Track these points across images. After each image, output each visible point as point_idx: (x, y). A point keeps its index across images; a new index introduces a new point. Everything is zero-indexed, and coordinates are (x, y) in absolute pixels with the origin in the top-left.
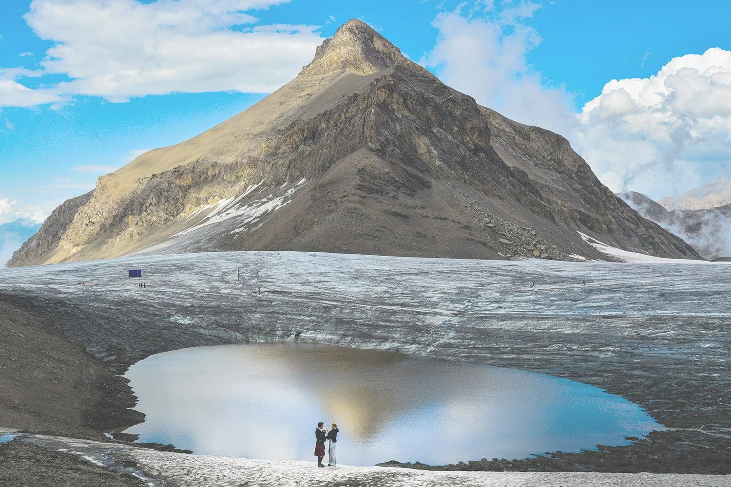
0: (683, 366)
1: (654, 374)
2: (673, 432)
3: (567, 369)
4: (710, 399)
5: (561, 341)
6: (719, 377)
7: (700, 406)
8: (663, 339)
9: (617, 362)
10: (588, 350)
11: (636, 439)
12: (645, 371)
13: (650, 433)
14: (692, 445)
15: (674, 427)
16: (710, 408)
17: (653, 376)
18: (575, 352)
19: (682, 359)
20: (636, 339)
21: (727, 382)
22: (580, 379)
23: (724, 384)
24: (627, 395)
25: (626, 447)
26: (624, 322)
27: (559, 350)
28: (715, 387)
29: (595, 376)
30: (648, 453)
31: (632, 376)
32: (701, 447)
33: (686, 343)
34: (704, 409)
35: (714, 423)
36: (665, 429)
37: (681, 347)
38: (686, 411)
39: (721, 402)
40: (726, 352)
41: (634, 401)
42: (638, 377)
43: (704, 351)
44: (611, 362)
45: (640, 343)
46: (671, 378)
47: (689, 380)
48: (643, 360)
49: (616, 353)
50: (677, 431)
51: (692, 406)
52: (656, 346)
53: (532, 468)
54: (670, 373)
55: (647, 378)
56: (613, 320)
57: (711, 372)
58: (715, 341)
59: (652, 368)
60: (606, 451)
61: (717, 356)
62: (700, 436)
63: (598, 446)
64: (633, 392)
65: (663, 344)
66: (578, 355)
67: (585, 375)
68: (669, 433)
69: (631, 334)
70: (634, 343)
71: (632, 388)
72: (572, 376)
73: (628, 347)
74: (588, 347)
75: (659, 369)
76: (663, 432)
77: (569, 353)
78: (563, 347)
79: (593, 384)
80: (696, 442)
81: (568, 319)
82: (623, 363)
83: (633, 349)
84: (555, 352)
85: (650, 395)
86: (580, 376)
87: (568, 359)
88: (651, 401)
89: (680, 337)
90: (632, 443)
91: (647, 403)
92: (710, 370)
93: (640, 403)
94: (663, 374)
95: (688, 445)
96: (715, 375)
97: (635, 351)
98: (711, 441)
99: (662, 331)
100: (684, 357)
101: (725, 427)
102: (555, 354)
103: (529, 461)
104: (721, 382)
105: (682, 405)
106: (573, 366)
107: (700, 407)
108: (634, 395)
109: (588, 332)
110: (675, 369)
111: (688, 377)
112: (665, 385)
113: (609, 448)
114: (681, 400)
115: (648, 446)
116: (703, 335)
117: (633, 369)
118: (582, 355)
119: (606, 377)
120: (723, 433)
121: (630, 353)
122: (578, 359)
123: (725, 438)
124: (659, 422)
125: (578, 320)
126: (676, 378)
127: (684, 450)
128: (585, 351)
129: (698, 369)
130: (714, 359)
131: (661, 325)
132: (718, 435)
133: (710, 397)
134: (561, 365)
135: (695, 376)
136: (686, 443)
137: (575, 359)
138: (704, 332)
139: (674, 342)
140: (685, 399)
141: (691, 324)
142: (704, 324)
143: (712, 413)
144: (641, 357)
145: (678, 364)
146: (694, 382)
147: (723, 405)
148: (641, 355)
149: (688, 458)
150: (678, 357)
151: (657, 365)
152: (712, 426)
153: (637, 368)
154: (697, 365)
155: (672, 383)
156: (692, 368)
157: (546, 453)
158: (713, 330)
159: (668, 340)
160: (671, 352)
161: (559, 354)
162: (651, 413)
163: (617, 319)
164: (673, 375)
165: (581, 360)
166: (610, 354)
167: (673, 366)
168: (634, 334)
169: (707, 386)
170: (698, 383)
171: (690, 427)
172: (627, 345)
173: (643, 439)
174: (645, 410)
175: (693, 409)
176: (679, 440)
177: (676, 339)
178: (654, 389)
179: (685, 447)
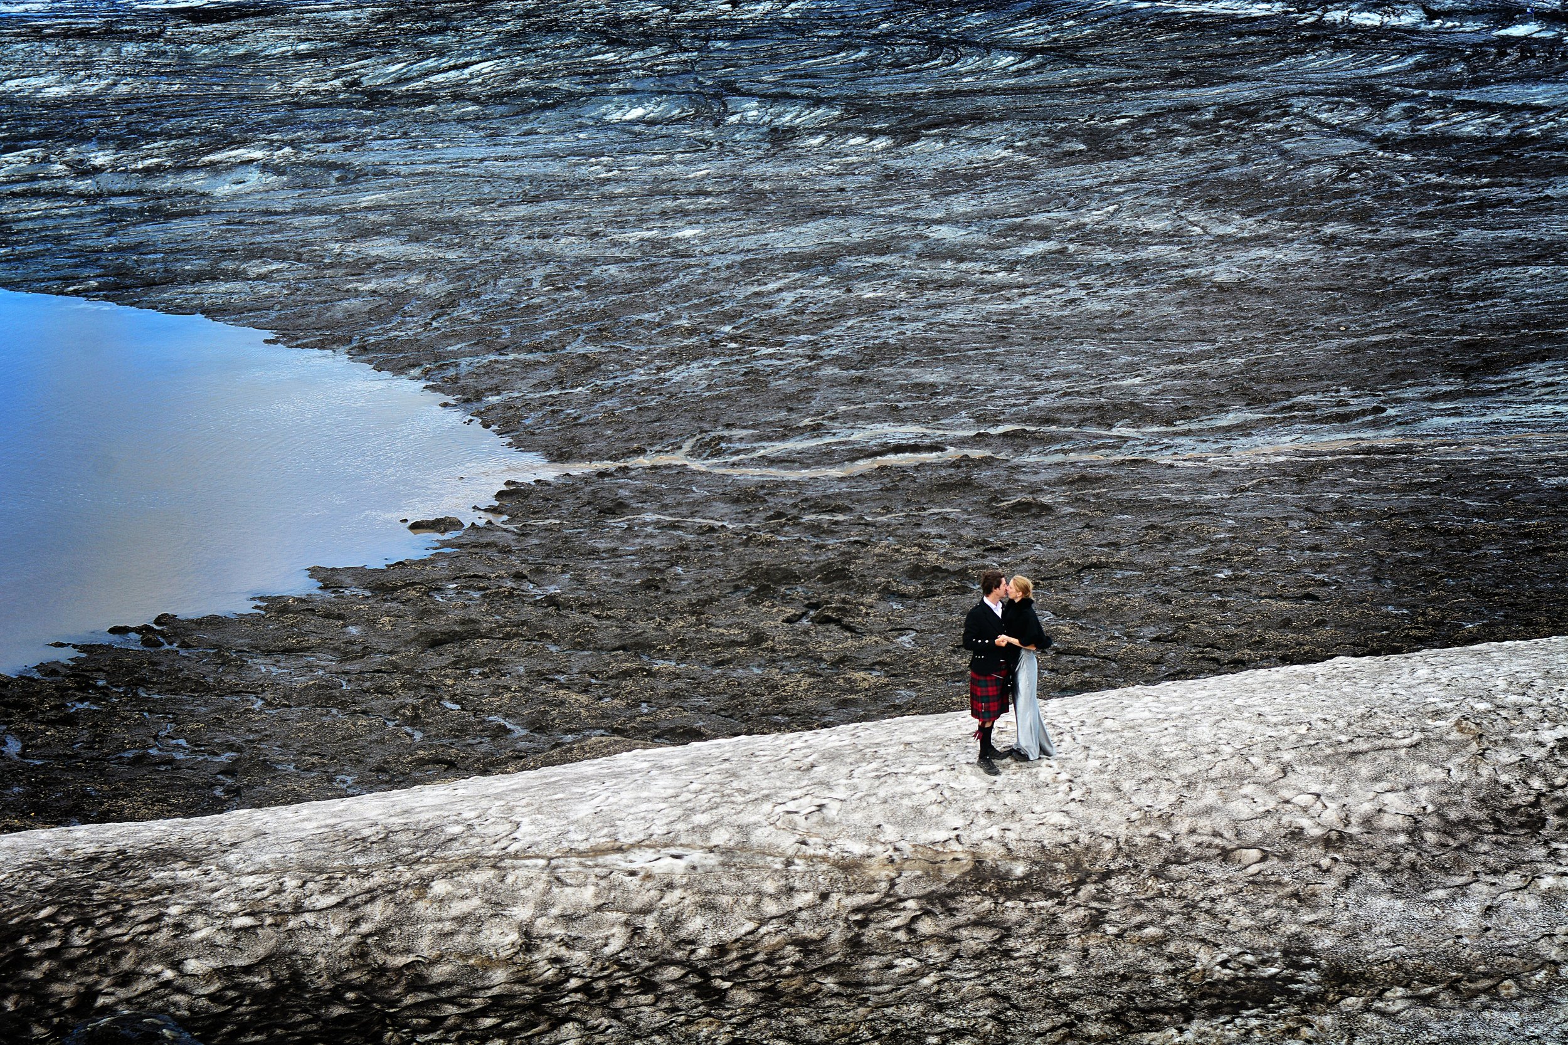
0: (560, 206)
1: (450, 246)
2: (586, 479)
3: (88, 257)
4: (692, 332)
5: (35, 136)
6: (705, 240)
7: (658, 362)
8: (457, 97)
9: (294, 212)
10: (159, 168)
11: (455, 524)
12: (415, 239)
13: (500, 495)
14: (674, 526)
15: (583, 458)
16: (696, 369)
17: (451, 255)
18: (106, 181)
19: (548, 179)
20: (348, 104)
21: (739, 258)
22: (154, 296)
23: (729, 267)
24: (364, 349)
25: (423, 562)
26: (284, 32)
27: (33, 178)
28: (699, 283)
29: (214, 279)
30: (519, 576)
31: (363, 267)
32: (712, 529)
33: (552, 107)
34: (677, 375)
35: (728, 426)
36: (550, 473)
37: (536, 125)
38: (612, 390)
39: (733, 339)
40: (709, 133)
41: (399, 370)
42: (391, 267)
43: (626, 137)
44: (267, 212)
45: (367, 122)
46: (524, 259)
47: (593, 260)
48: (396, 193)
49: (278, 170)
50: (602, 475)
51: (626, 368)
52: (436, 130)
53: (82, 700)
54: (513, 240)
55: (430, 268)
56: (232, 27)
57: (670, 223)
58: (661, 93)
59: (438, 226)
60: (355, 591)
61: (678, 157)
62: (690, 483)
63: (314, 572)
64: (386, 331)
65: (460, 120)
66: (123, 194)
67: (171, 279)
68: (570, 486)
69: (322, 87)
70: (343, 123)
71: (377, 314)
72: (117, 287)
73: (324, 140)
74: (156, 153)
75: (469, 224)
76: (548, 484)
77: (83, 185)
78: (46, 160)
79: (212, 312)
80: (684, 510)
81: (38, 34)
82: (321, 211)
83: (347, 149)
84: (18, 188)
85: (459, 337)
86: (150, 284)
87: (80, 216)
88: (464, 362)
89: (523, 83)
90: (444, 543)
91: (451, 372)
92: (663, 213)
93: (426, 374)
94: (486, 247)
95: (657, 524)
96: (688, 233)
97: (356, 159)
98: (736, 501)
99: (445, 62)
100: (555, 168)
101: (770, 439)
102: (23, 195)
103: (54, 672)
104: (716, 261)
105: (590, 366)
106: (113, 241)
107: (659, 369)
108: (391, 345)
109: (143, 88)
110: (532, 220)
111: (585, 249)
112: (505, 288)
113: (360, 574)
114: (577, 348)
115: (506, 550)
116: (609, 71)
117: (364, 233)
118: (139, 193)
119: (261, 277)
120: (771, 462)
121: (333, 166)
122: (124, 212)
123: (785, 484)
124: (522, 444)
125: (84, 34)
126: (542, 258)
127: (651, 548)
128: (148, 172)
129: (620, 214)
130: (672, 169)
131: (437, 40)
132: (753, 474)
133: (684, 322)
134: (59, 239)
135: (614, 244)
136: (649, 517)
137: (113, 210)
138: (610, 57)
139: (501, 109)
140: (593, 340)
141: (550, 28)
142: (608, 22)
143: (709, 387)
144: (387, 182)
145: (537, 200)
146: (613, 270)
147: (741, 351)
148: (384, 174)
149: (677, 578)
150: (528, 168)
151: (457, 211)
152: (722, 438)
153: (377, 231)
154: (611, 198)
155: (529, 281)
156: (595, 212)
157: (114, 631)
158: (643, 46)
159: (476, 100)
160: (500, 151)
161: (36, 194)
162: (479, 414)
163: (252, 21)
164: (527, 247)
165: (140, 212)
166: (254, 178)
167: (523, 210)
168: (337, 83)
169: (666, 280)
170: (631, 270)
171: (641, 451)
172: (320, 135)
173: (481, 523)
174: (450, 399)
175: (636, 378)
176: (618, 508)
177: (508, 94)
178: (464, 311)
179: (650, 536)
